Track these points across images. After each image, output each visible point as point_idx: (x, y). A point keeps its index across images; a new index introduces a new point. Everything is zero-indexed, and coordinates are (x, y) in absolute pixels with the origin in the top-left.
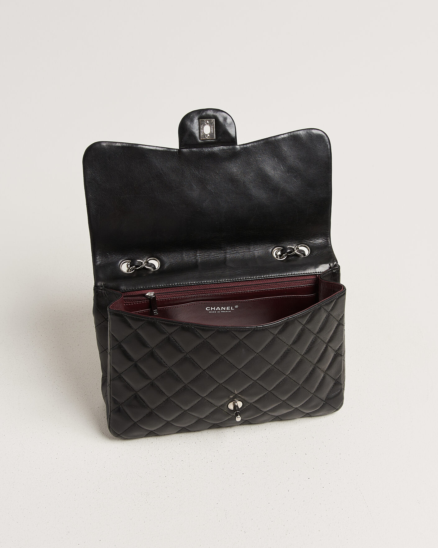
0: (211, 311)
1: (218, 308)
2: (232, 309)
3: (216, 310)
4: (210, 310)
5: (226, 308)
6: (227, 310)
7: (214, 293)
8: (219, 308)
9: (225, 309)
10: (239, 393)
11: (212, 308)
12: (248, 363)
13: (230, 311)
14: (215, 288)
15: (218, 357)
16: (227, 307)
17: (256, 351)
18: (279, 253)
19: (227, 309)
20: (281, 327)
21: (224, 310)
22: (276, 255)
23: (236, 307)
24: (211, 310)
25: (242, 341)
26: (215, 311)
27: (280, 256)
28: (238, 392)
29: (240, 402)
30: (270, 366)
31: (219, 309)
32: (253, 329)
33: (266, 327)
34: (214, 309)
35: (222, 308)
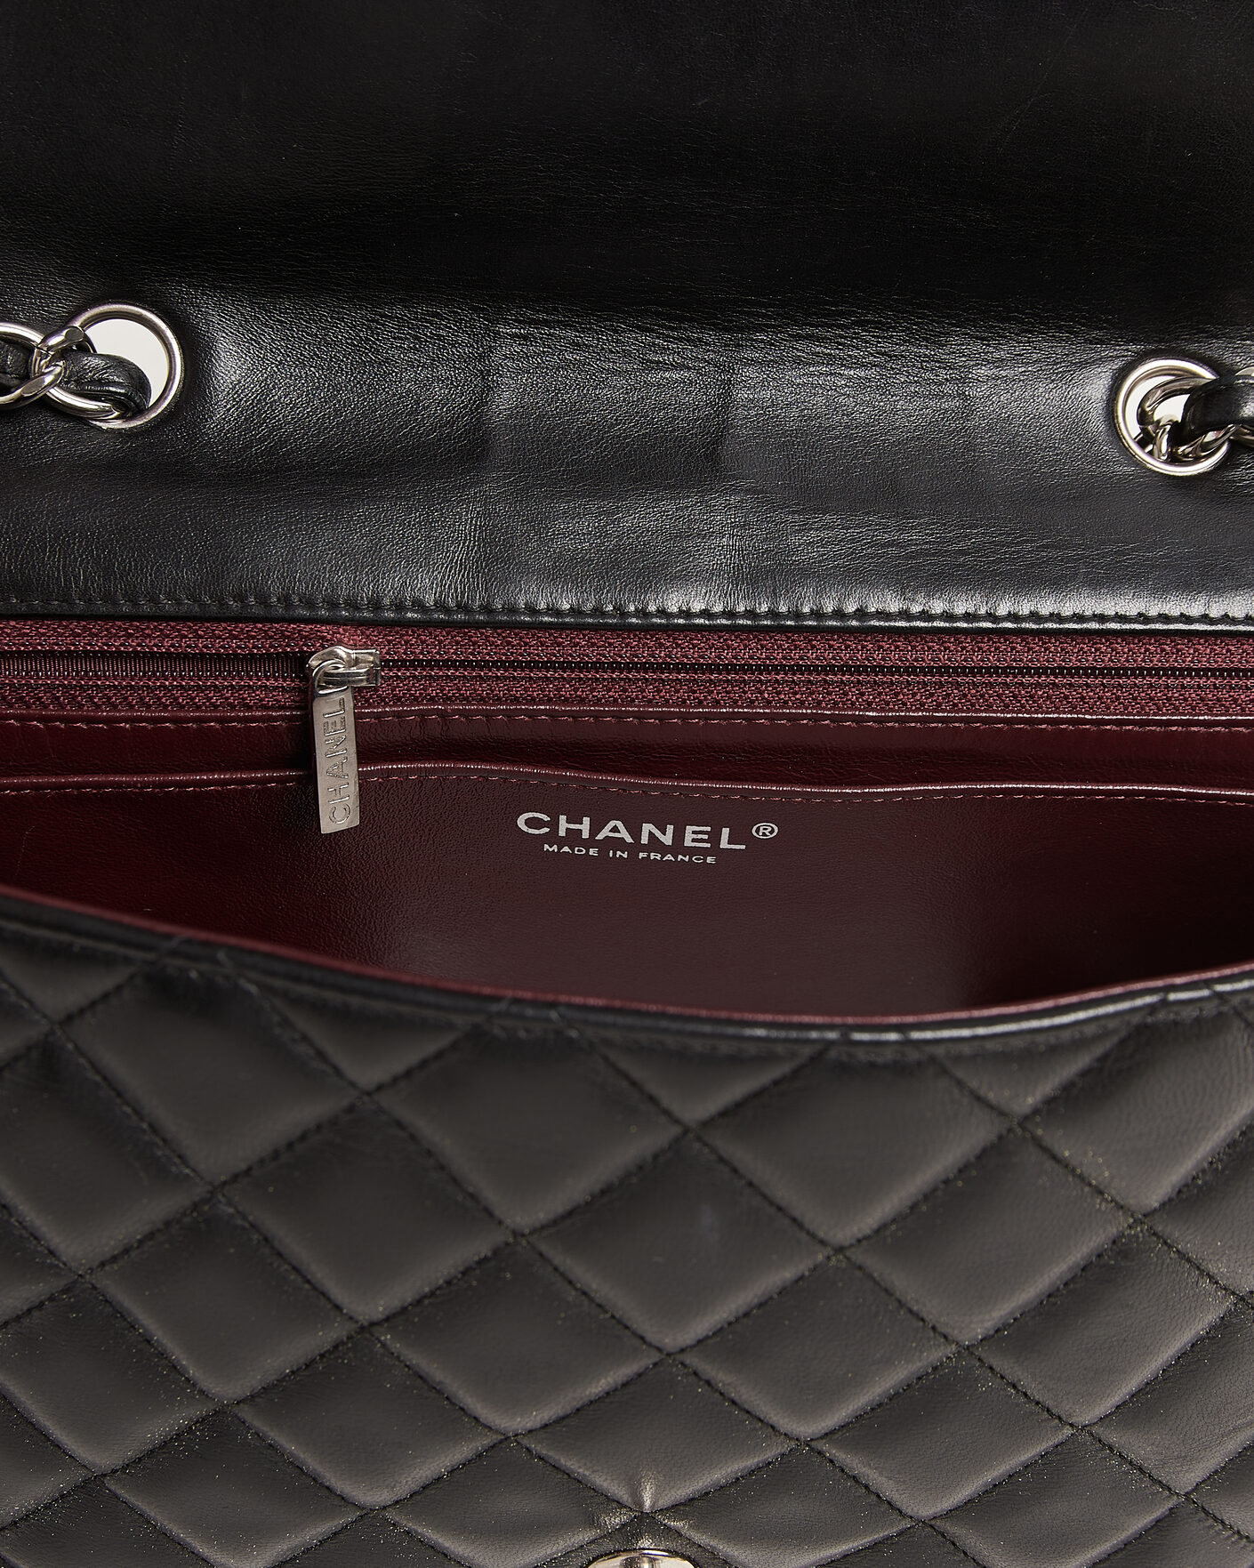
0: (561, 842)
1: (615, 829)
2: (724, 844)
3: (600, 837)
4: (553, 837)
5: (679, 836)
6: (692, 851)
7: (582, 701)
8: (619, 824)
9: (667, 839)
10: (676, 1509)
11: (563, 825)
12: (746, 1315)
13: (709, 860)
14: (599, 666)
15: (478, 1247)
16: (689, 829)
17: (821, 1234)
18: (1173, 409)
19: (688, 843)
20: (1083, 1060)
21: (663, 849)
22: (1143, 417)
23: (766, 830)
24: (562, 833)
25: (699, 1139)
26: (591, 842)
27: (1179, 433)
28: (665, 1502)
29: (678, 1561)
30: (938, 1354)
31: (624, 834)
32: (807, 1051)
33: (939, 1051)
34: (585, 827)
35: (647, 828)
